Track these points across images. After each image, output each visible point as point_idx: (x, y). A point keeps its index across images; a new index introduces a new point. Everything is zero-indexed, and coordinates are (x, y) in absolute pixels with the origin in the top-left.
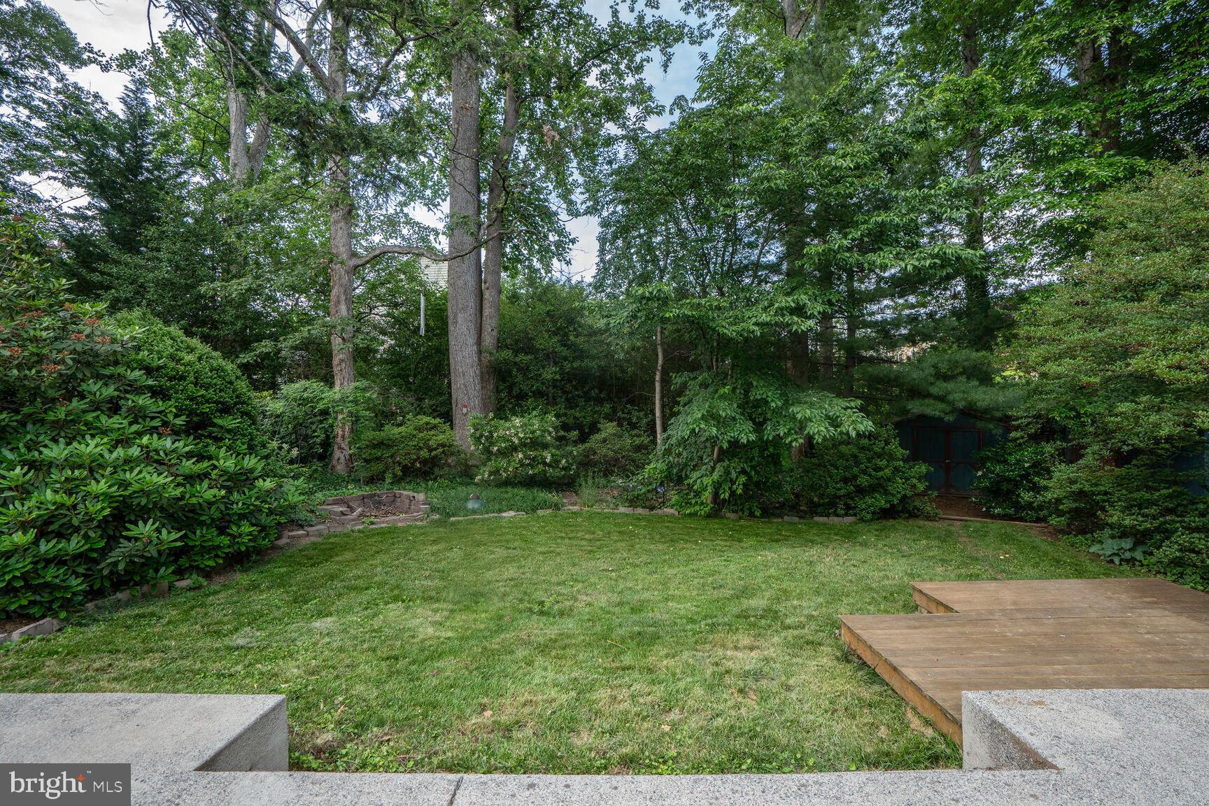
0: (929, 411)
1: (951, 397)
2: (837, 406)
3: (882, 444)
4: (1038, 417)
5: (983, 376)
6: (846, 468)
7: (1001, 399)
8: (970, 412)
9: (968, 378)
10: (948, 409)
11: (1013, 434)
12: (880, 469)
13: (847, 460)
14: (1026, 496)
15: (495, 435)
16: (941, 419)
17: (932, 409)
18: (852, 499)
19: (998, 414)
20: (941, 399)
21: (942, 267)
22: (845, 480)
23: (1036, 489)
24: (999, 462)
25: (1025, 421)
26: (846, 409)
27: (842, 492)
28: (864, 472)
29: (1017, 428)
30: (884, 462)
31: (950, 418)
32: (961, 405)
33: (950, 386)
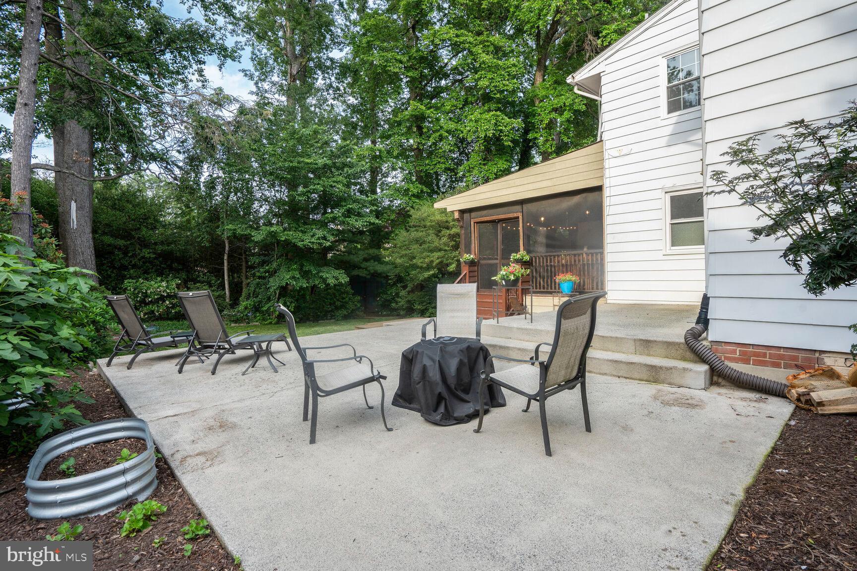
0: (361, 274)
1: (368, 269)
2: (336, 273)
3: (344, 288)
4: (396, 275)
5: (378, 259)
6: (331, 299)
7: (385, 269)
8: (375, 275)
9: (374, 261)
10: (368, 273)
11: (389, 282)
12: (344, 298)
13: (331, 296)
14: (393, 305)
15: (149, 291)
16: (365, 277)
17: (362, 273)
18: (333, 312)
19: (385, 275)
20: (366, 269)
21: (370, 225)
22: (330, 304)
23: (397, 303)
24: (385, 294)
25: (393, 277)
26: (340, 274)
27: (330, 309)
28: (338, 300)
29: (390, 279)
30: (346, 295)
31: (369, 277)
32: (372, 271)
33: (368, 264)
